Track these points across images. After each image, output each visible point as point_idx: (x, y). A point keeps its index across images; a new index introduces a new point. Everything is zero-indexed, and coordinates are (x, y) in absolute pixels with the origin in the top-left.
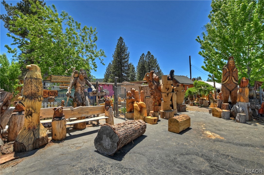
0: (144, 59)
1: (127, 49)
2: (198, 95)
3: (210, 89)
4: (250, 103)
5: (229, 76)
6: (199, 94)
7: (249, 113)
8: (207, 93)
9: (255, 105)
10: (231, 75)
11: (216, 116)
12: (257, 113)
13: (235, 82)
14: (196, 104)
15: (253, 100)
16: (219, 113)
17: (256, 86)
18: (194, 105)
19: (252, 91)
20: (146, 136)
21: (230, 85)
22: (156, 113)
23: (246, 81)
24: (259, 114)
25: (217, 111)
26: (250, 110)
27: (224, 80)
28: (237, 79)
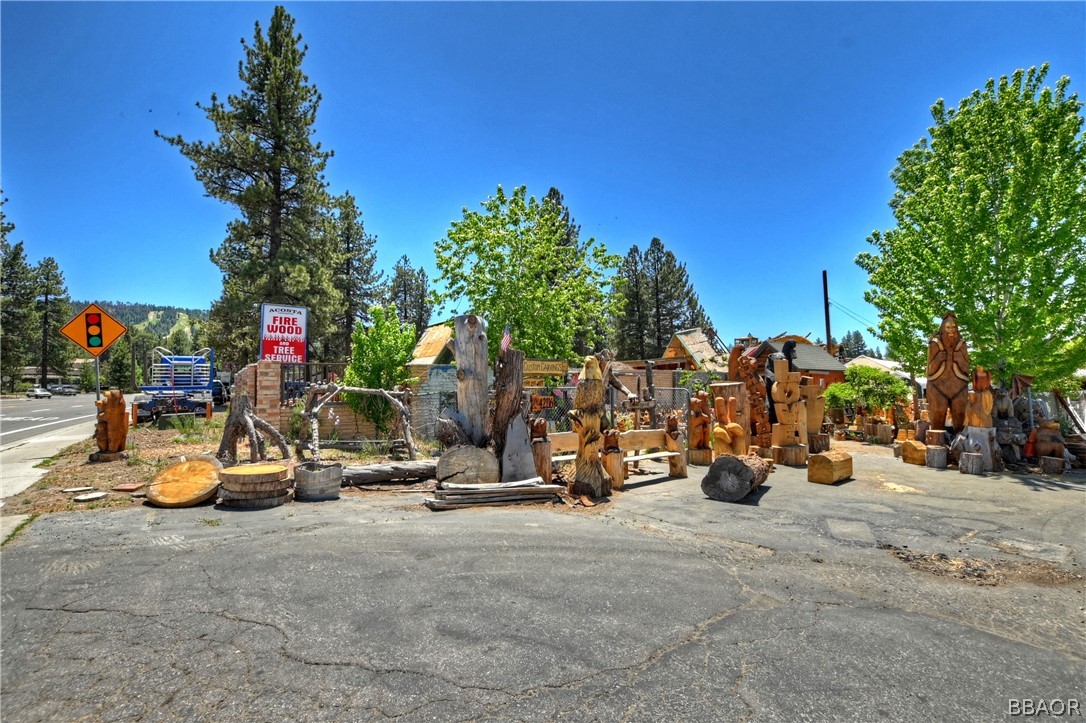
0: (640, 267)
1: (577, 234)
2: (860, 408)
3: (898, 391)
4: (995, 429)
5: (946, 361)
6: (863, 404)
7: (994, 454)
8: (888, 403)
9: (1011, 435)
10: (949, 358)
11: (913, 461)
12: (1018, 456)
13: (962, 377)
14: (853, 434)
15: (1006, 423)
16: (920, 454)
17: (1017, 388)
18: (848, 438)
19: (1005, 399)
20: (767, 489)
21: (948, 383)
22: (766, 450)
23: (985, 375)
24: (1022, 458)
25: (915, 449)
26: (996, 446)
27: (933, 371)
28: (965, 370)
